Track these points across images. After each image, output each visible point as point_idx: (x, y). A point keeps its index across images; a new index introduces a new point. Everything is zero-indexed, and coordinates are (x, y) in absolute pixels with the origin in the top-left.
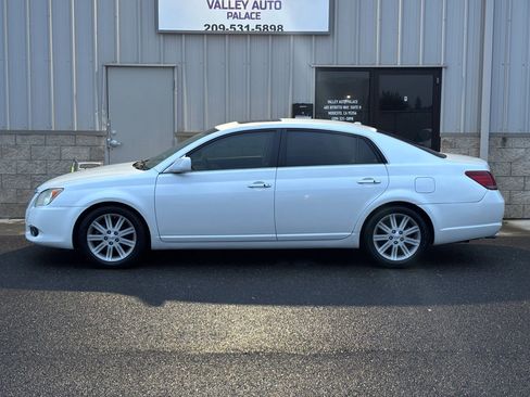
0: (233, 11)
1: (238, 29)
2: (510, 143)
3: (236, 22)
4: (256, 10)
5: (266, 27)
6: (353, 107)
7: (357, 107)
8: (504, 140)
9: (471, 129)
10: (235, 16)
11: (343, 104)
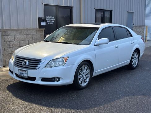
7: (54, 19)
11: (50, 18)
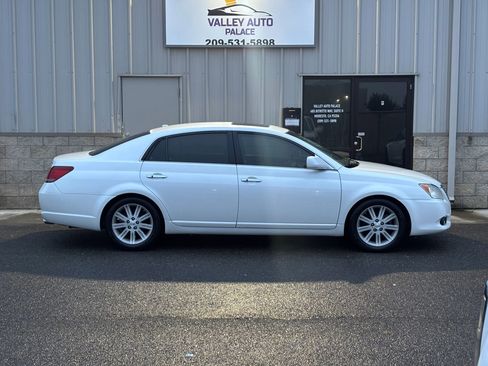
0: (231, 28)
1: (235, 43)
2: (475, 141)
3: (233, 37)
4: (250, 27)
5: (259, 41)
6: (336, 111)
7: (339, 111)
8: (470, 139)
9: (441, 129)
10: (233, 32)
11: (327, 108)
